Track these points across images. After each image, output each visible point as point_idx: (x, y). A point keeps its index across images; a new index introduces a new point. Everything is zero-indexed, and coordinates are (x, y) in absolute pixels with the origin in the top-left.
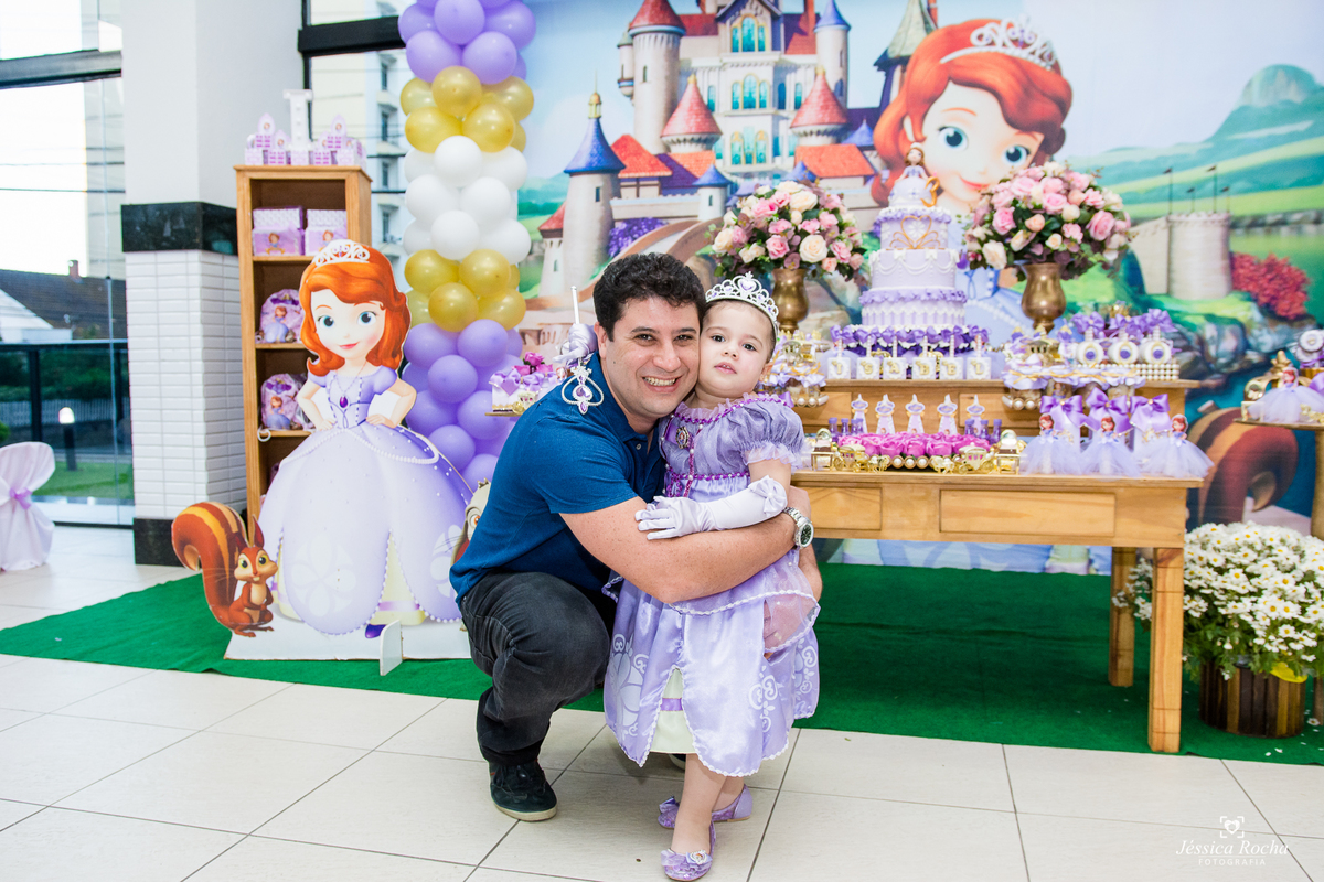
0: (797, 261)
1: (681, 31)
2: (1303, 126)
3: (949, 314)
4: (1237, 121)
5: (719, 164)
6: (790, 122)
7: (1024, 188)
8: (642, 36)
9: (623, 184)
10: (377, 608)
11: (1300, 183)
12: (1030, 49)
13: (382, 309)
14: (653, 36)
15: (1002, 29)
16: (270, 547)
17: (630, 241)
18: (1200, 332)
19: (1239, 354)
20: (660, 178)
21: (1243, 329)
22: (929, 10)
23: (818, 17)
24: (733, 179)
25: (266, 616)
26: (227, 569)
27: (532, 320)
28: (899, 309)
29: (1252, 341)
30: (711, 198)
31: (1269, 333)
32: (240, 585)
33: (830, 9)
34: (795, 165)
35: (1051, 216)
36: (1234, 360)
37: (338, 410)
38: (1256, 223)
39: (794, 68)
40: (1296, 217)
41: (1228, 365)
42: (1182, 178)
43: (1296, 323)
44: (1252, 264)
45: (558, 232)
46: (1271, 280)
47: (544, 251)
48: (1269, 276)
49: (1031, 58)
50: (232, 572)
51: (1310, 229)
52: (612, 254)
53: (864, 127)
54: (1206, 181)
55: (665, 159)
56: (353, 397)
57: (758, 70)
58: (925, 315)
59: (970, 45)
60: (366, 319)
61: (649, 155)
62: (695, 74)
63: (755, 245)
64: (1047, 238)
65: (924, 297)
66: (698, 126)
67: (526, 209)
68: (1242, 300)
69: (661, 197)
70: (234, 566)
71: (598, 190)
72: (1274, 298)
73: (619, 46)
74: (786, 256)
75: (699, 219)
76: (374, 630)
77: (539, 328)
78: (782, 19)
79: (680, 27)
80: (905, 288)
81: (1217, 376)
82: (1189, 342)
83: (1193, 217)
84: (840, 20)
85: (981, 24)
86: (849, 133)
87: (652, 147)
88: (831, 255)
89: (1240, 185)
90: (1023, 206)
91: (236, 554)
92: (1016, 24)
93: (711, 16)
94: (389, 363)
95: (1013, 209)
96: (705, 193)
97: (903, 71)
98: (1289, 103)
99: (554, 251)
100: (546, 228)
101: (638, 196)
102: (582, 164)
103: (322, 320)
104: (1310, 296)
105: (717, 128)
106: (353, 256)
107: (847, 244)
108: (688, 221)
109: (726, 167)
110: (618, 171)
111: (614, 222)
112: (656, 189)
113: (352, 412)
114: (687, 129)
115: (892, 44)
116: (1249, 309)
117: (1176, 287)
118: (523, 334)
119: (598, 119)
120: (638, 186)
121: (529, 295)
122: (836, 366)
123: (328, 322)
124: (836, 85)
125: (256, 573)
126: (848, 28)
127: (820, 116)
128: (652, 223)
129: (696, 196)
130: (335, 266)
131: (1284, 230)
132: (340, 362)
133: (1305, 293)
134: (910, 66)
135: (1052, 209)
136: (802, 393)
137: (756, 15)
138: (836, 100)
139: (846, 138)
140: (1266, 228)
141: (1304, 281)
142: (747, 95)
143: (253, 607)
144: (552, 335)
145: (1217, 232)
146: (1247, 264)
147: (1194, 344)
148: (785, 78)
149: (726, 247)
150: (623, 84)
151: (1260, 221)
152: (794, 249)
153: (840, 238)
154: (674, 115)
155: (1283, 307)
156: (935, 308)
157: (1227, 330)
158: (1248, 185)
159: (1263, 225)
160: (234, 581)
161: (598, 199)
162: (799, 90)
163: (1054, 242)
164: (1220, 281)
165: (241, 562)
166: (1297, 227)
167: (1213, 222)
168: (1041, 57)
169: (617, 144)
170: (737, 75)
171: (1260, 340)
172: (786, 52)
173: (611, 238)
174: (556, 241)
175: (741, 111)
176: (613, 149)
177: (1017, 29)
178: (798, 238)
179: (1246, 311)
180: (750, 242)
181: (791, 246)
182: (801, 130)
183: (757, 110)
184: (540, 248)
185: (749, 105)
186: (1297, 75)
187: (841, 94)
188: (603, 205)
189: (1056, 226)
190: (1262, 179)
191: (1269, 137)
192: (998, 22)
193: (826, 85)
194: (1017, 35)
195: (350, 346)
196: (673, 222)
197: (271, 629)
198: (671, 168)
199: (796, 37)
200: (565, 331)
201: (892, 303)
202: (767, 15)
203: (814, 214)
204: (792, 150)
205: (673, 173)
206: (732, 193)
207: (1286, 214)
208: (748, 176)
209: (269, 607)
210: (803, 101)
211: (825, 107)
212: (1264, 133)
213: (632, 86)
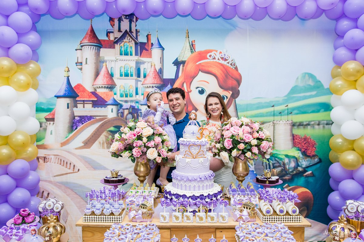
0: (146, 159)
1: (101, 46)
2: (314, 93)
3: (208, 185)
4: (294, 90)
5: (115, 97)
6: (142, 82)
7: (235, 130)
8: (85, 47)
9: (78, 102)
11: (313, 112)
12: (228, 61)
14: (90, 47)
15: (218, 54)
17: (81, 124)
18: (284, 161)
19: (296, 168)
20: (92, 101)
21: (296, 160)
22: (192, 45)
23: (152, 44)
24: (121, 102)
27: (42, 153)
28: (188, 184)
29: (299, 164)
30: (112, 109)
31: (305, 161)
33: (157, 42)
34: (144, 99)
35: (247, 143)
36: (294, 170)
38: (301, 125)
39: (144, 63)
40: (312, 123)
41: (292, 172)
42: (278, 108)
43: (313, 158)
44: (300, 138)
45: (53, 119)
46: (305, 143)
47: (47, 126)
48: (304, 142)
49: (228, 65)
51: (316, 127)
52: (74, 129)
53: (169, 86)
54: (285, 110)
55: (94, 94)
57: (130, 62)
58: (199, 186)
59: (207, 59)
61: (88, 92)
62: (106, 62)
63: (127, 152)
64: (246, 153)
65: (199, 179)
66: (107, 82)
67: (39, 110)
68: (296, 150)
69: (93, 108)
71: (68, 104)
72: (306, 149)
73: (76, 50)
74: (141, 155)
75: (107, 117)
77: (45, 156)
78: (139, 44)
79: (99, 44)
80: (191, 175)
81: (289, 175)
82: (280, 164)
83: (281, 122)
84: (161, 46)
85: (211, 51)
86: (164, 88)
87: (90, 89)
88: (159, 155)
89: (295, 112)
90: (236, 139)
92: (223, 52)
93: (112, 41)
95: (232, 139)
96: (110, 107)
97: (183, 66)
98: (310, 85)
99: (50, 127)
100: (48, 117)
101: (84, 107)
102: (62, 94)
104: (317, 149)
105: (115, 83)
107: (166, 150)
108: (104, 117)
109: (118, 98)
110: (76, 97)
111: (74, 117)
112: (91, 105)
114: (103, 83)
115: (179, 56)
116: (299, 153)
117: (276, 145)
118: (38, 158)
119: (68, 77)
120: (84, 104)
121: (40, 143)
122: (163, 217)
124: (159, 69)
126: (163, 49)
127: (153, 81)
128: (90, 118)
129: (106, 108)
131: (309, 127)
133: (315, 148)
134: (185, 64)
135: (247, 141)
137: (129, 42)
138: (159, 76)
139: (163, 89)
140: (304, 126)
141: (315, 144)
142: (126, 72)
144: (50, 159)
145: (289, 127)
146: (298, 138)
147: (282, 165)
148: (140, 66)
150: (77, 64)
151: (302, 124)
152: (144, 154)
154: (98, 77)
155: (309, 152)
156: (203, 184)
157: (292, 160)
158: (298, 112)
159: (303, 125)
161: (68, 108)
162: (145, 71)
163: (249, 154)
164: (289, 143)
166: (313, 126)
167: (287, 124)
168: (231, 64)
169: (76, 87)
170: (123, 64)
171: (302, 163)
172: (140, 57)
173: (73, 123)
174: (52, 123)
175: (123, 77)
176: (74, 89)
177: (223, 54)
178: (145, 149)
179: (297, 154)
181: (142, 152)
182: (146, 86)
183: (130, 77)
184: (45, 125)
185: (127, 75)
186: (311, 76)
187: (161, 73)
188: (70, 110)
189: (249, 147)
190: (302, 110)
191: (304, 96)
192: (217, 51)
193: (155, 69)
194: (223, 56)
196: (98, 118)
198: (96, 97)
199: (144, 51)
200: (55, 158)
201: (185, 181)
202: (133, 42)
203: (152, 138)
204: (143, 93)
205: (98, 99)
206: (120, 108)
207: (309, 122)
208: (126, 102)
210: (147, 75)
211: (155, 78)
212: (302, 95)
213: (82, 65)
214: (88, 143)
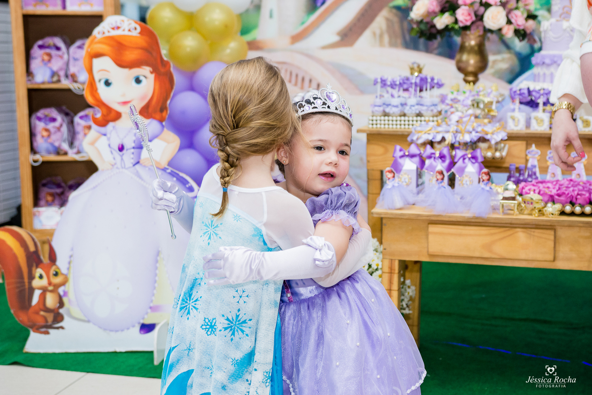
0: (481, 29)
10: (149, 311)
13: (152, 73)
16: (62, 263)
25: (58, 318)
26: (26, 280)
32: (37, 294)
37: (117, 154)
50: (30, 283)
52: (319, 5)
56: (129, 143)
60: (138, 81)
63: (447, 15)
70: (31, 277)
74: (473, 23)
76: (147, 328)
88: (509, 22)
91: (34, 269)
94: (158, 116)
103: (103, 82)
106: (127, 29)
107: (522, 13)
113: (129, 156)
122: (514, 120)
123: (107, 83)
125: (50, 284)
130: (112, 38)
132: (118, 116)
136: (490, 148)
143: (48, 310)
149: (422, 15)
152: (479, 18)
153: (517, 8)
160: (32, 290)
165: (37, 275)
178: (482, 9)
180: (443, 11)
181: (476, 15)
195: (125, 103)
197: (62, 328)
209: (61, 311)
214: (349, 35)
